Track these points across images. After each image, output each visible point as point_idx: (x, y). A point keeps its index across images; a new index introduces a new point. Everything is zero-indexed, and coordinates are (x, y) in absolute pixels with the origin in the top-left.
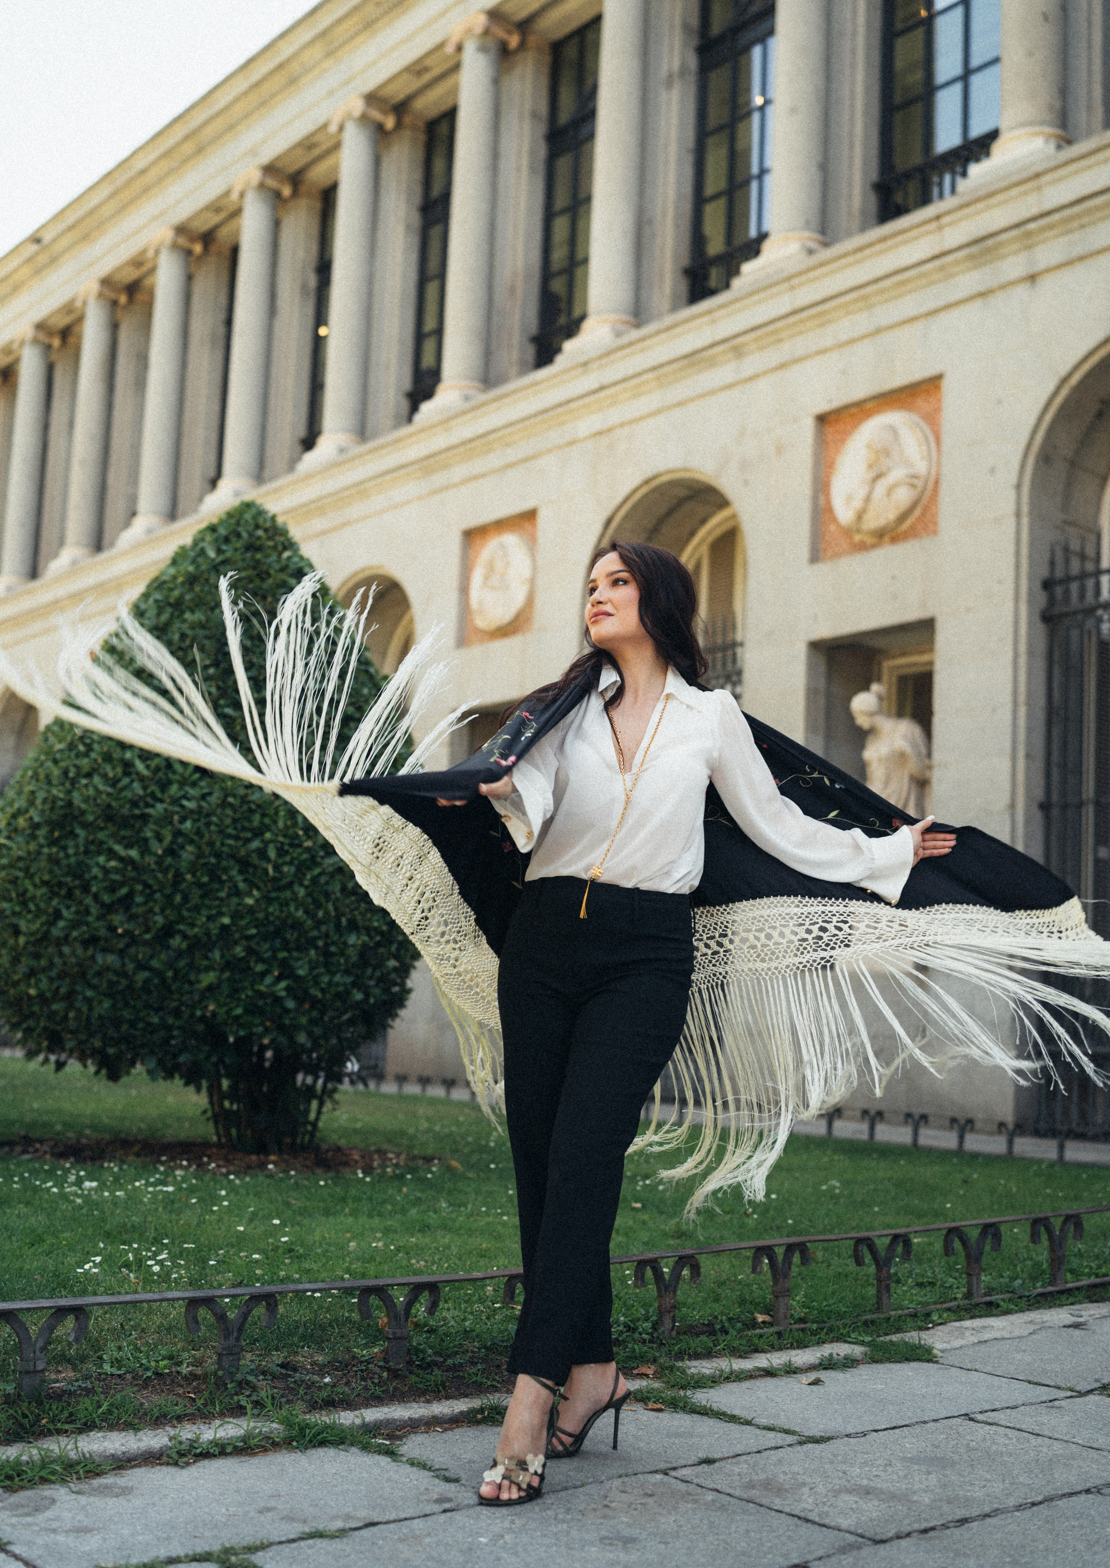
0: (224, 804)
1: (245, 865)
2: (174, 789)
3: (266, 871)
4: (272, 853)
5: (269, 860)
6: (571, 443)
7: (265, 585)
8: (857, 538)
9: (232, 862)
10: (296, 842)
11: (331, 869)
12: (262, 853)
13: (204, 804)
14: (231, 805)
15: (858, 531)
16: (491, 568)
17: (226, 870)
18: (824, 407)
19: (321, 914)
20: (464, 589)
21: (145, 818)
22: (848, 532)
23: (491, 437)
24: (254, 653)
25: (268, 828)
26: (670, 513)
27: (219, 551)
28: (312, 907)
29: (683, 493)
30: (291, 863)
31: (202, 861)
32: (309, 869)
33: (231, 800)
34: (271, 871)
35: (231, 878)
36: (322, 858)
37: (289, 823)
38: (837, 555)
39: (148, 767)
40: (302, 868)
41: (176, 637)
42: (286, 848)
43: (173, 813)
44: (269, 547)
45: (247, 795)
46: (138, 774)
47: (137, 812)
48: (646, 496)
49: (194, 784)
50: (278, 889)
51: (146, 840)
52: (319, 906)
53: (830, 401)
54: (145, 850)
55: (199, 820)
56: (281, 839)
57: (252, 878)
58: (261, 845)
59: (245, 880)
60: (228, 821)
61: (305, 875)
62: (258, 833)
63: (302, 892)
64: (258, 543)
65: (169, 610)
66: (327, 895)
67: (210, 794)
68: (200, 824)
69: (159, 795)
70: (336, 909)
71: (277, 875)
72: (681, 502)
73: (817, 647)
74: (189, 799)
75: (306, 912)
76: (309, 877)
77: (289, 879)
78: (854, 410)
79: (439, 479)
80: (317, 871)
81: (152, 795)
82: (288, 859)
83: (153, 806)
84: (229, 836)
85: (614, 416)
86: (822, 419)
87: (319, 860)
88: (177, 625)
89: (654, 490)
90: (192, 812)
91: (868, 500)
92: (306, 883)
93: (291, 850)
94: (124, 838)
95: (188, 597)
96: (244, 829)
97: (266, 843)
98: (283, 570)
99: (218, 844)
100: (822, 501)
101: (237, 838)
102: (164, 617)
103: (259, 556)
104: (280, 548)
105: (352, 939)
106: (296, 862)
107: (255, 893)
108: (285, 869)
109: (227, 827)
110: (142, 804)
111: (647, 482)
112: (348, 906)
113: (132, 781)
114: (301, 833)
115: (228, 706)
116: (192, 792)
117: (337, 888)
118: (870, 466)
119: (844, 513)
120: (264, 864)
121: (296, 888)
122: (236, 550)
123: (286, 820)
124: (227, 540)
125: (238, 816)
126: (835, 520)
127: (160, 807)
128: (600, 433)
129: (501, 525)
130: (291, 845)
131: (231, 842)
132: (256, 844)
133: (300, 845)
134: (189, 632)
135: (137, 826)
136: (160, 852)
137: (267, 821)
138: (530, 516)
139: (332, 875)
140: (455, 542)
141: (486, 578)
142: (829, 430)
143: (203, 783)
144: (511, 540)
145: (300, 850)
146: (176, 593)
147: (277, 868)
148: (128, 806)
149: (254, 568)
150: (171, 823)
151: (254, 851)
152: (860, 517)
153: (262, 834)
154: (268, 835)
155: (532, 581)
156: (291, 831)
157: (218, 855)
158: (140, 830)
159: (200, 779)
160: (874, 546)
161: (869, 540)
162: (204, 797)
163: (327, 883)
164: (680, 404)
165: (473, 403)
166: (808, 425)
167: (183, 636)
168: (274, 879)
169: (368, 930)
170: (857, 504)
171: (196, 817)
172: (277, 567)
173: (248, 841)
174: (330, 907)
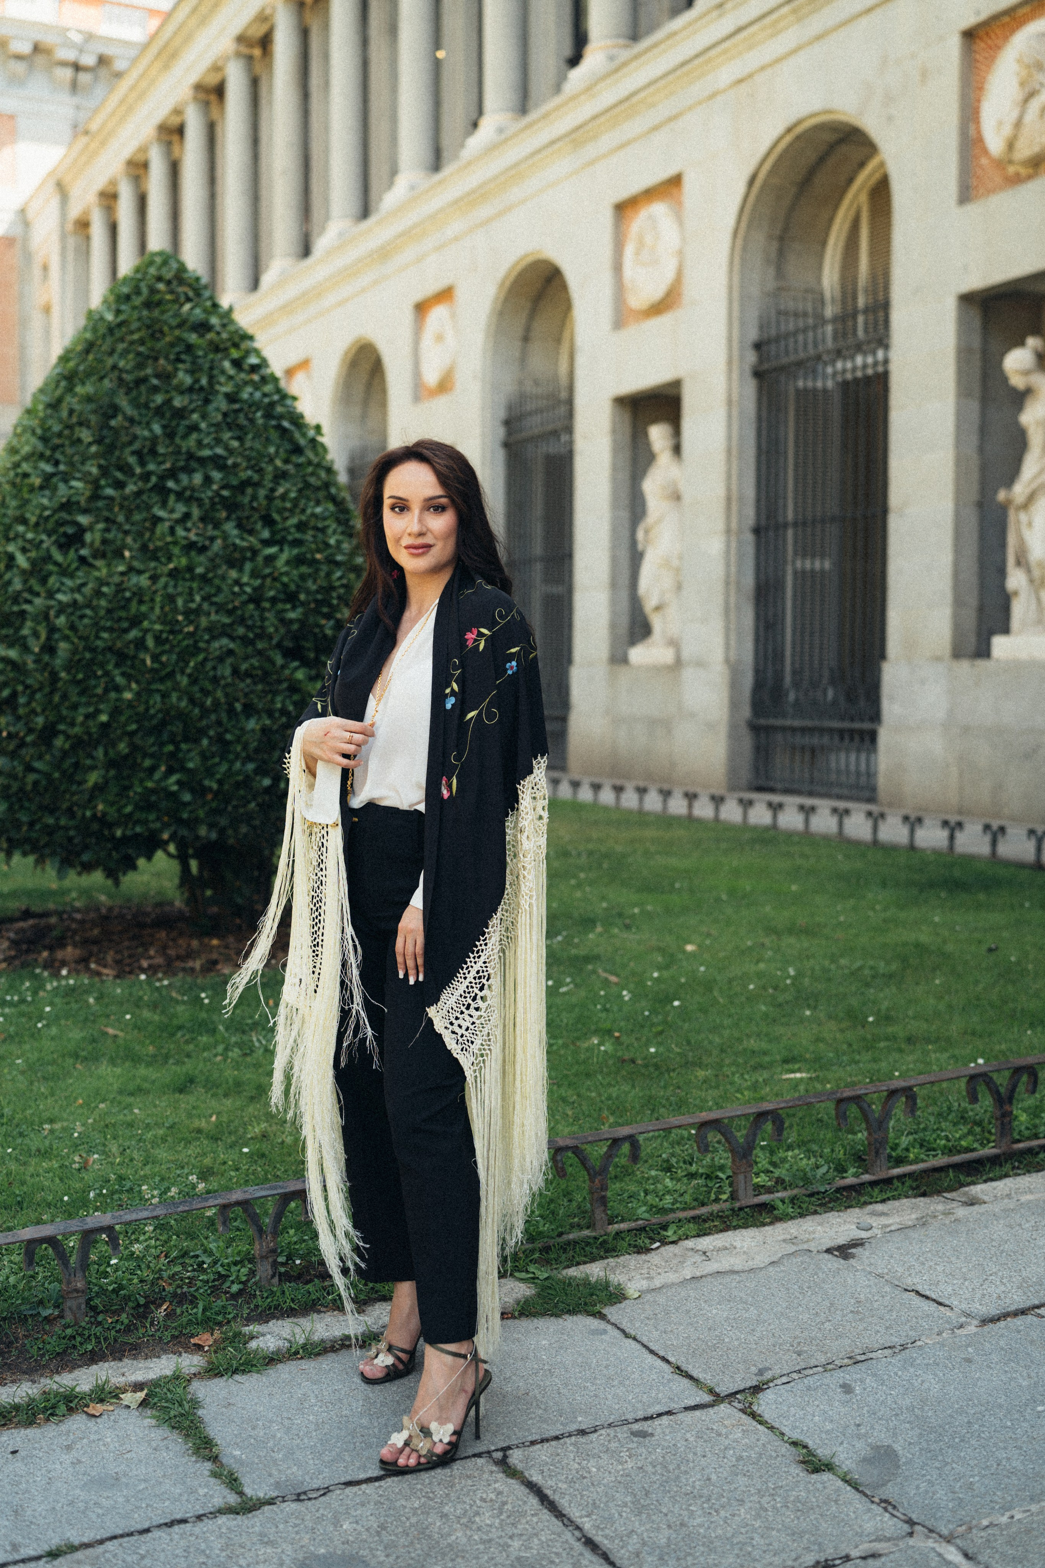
0: (98, 593)
1: (122, 657)
2: (52, 580)
3: (143, 661)
4: (150, 642)
5: (146, 649)
6: (713, 96)
7: (159, 345)
8: (1011, 170)
9: (109, 655)
10: (177, 628)
11: (217, 653)
12: (140, 644)
13: (78, 596)
14: (104, 595)
15: (1010, 162)
16: (641, 244)
17: (102, 665)
18: (970, 20)
19: (209, 702)
20: (618, 267)
21: (23, 613)
22: (1000, 164)
23: (635, 100)
24: (140, 423)
25: (145, 616)
26: (822, 160)
27: (118, 312)
28: (198, 695)
29: (829, 137)
30: (170, 652)
31: (77, 657)
32: (193, 655)
33: (105, 589)
34: (148, 662)
35: (107, 673)
36: (208, 642)
37: (167, 609)
38: (990, 191)
39: (28, 559)
40: (184, 656)
41: (65, 414)
42: (164, 635)
43: (49, 608)
44: (169, 301)
45: (122, 582)
46: (18, 567)
47: (15, 608)
48: (791, 145)
49: (72, 576)
50: (162, 680)
51: (25, 638)
52: (205, 693)
53: (978, 13)
54: (26, 649)
55: (72, 614)
56: (158, 627)
57: (129, 671)
58: (140, 634)
59: (123, 674)
60: (102, 613)
61: (187, 663)
62: (135, 622)
63: (184, 681)
64: (157, 297)
65: (63, 384)
66: (215, 680)
67: (84, 585)
68: (73, 618)
69: (37, 588)
70: (227, 695)
71: (156, 666)
72: (832, 147)
73: (967, 299)
74: (65, 593)
75: (192, 701)
76: (192, 664)
77: (168, 670)
78: (1006, 19)
79: (590, 151)
80: (201, 657)
81: (30, 591)
82: (167, 647)
83: (29, 602)
84: (105, 629)
85: (753, 59)
86: (970, 35)
87: (202, 645)
88: (68, 398)
89: (798, 138)
90: (68, 605)
91: (1018, 124)
92: (188, 671)
93: (171, 637)
94: (7, 636)
95: (81, 368)
96: (120, 619)
97: (146, 631)
98: (180, 326)
99: (92, 638)
100: (972, 132)
101: (111, 630)
102: (58, 392)
103: (156, 313)
104: (182, 299)
105: (252, 724)
106: (177, 650)
107: (134, 686)
108: (164, 658)
109: (102, 618)
110: (21, 600)
111: (789, 130)
112: (242, 690)
113: (14, 575)
114: (180, 618)
115: (109, 486)
116: (69, 582)
117: (228, 672)
118: (1022, 84)
119: (995, 143)
120: (142, 655)
121: (178, 677)
122: (134, 308)
123: (162, 608)
124: (128, 298)
125: (110, 606)
126: (985, 151)
127: (38, 601)
128: (740, 81)
129: (650, 194)
130: (171, 632)
131: (105, 635)
132: (134, 634)
133: (181, 631)
134: (77, 407)
135: (18, 623)
136: (37, 650)
137: (144, 608)
138: (676, 181)
139: (221, 659)
140: (607, 216)
141: (637, 253)
142: (980, 45)
143: (80, 573)
144: (659, 209)
145: (180, 637)
146: (71, 364)
147: (155, 658)
148: (9, 602)
149: (148, 327)
150: (46, 617)
151: (130, 642)
152: (1011, 145)
153: (141, 622)
154: (146, 624)
155: (680, 253)
156: (169, 617)
157: (93, 650)
158: (20, 627)
159: (77, 569)
160: (1030, 177)
161: (1023, 171)
162: (79, 589)
163: (214, 668)
164: (819, 38)
165: (617, 62)
166: (954, 44)
167: (71, 412)
168: (152, 670)
169: (270, 713)
170: (1007, 130)
171: (70, 610)
172: (174, 322)
173: (126, 631)
174: (219, 694)
